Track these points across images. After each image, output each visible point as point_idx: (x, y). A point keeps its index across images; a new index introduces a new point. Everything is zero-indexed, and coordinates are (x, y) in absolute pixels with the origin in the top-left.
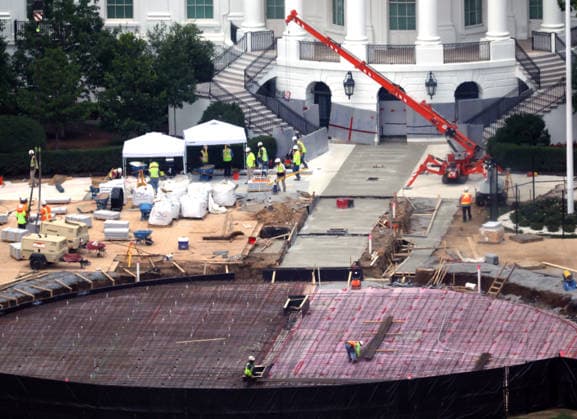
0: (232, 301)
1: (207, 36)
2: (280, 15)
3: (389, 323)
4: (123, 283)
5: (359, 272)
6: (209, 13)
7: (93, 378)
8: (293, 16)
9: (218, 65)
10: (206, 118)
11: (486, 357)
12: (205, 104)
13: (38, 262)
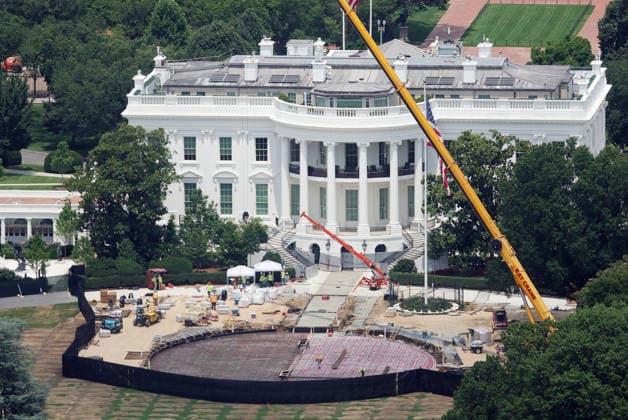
0: (274, 341)
1: (264, 223)
2: (298, 213)
3: (345, 352)
4: (227, 333)
5: (332, 329)
6: (266, 212)
7: (212, 376)
8: (304, 214)
9: (270, 235)
10: (264, 259)
11: (388, 368)
12: (263, 253)
13: (189, 323)
